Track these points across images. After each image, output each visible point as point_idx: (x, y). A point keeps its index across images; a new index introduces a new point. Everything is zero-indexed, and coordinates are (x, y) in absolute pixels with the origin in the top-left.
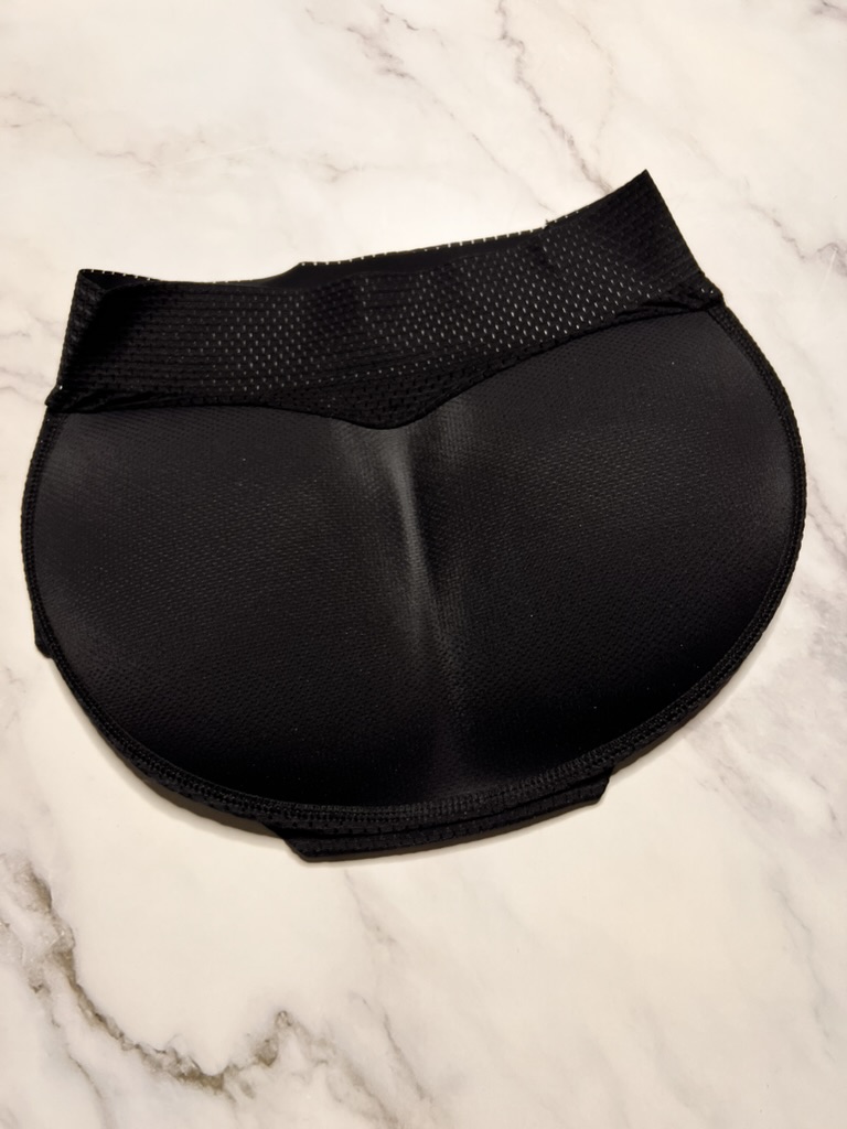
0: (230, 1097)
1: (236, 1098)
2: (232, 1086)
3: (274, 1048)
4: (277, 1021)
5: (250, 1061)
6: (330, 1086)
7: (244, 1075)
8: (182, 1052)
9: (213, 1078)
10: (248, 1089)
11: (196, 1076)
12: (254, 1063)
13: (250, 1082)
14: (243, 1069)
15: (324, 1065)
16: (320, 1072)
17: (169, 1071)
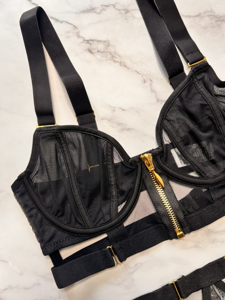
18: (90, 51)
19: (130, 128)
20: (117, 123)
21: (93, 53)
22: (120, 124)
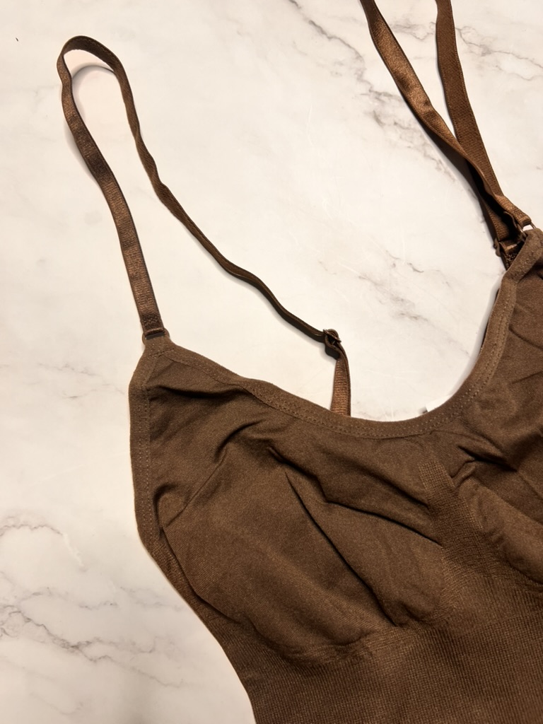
18: (377, 118)
19: (419, 316)
20: (393, 295)
21: (381, 123)
22: (398, 300)
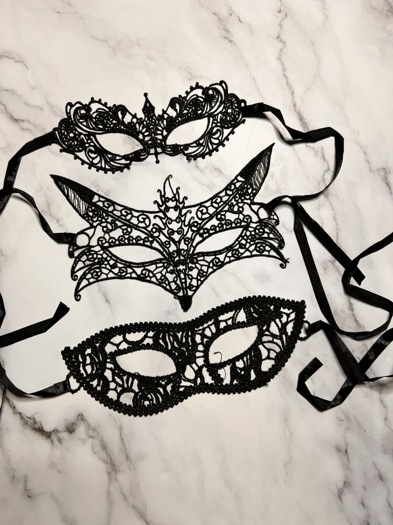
0: (52, 442)
1: (54, 442)
2: (54, 437)
3: (74, 427)
4: (78, 417)
5: (63, 430)
6: (92, 447)
7: (59, 435)
8: (37, 420)
9: (47, 433)
10: (60, 440)
11: (40, 430)
12: (65, 431)
13: (61, 438)
14: (60, 432)
15: (92, 438)
16: (90, 441)
17: (30, 426)
